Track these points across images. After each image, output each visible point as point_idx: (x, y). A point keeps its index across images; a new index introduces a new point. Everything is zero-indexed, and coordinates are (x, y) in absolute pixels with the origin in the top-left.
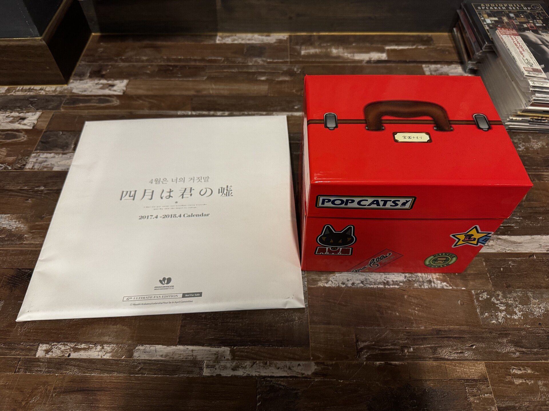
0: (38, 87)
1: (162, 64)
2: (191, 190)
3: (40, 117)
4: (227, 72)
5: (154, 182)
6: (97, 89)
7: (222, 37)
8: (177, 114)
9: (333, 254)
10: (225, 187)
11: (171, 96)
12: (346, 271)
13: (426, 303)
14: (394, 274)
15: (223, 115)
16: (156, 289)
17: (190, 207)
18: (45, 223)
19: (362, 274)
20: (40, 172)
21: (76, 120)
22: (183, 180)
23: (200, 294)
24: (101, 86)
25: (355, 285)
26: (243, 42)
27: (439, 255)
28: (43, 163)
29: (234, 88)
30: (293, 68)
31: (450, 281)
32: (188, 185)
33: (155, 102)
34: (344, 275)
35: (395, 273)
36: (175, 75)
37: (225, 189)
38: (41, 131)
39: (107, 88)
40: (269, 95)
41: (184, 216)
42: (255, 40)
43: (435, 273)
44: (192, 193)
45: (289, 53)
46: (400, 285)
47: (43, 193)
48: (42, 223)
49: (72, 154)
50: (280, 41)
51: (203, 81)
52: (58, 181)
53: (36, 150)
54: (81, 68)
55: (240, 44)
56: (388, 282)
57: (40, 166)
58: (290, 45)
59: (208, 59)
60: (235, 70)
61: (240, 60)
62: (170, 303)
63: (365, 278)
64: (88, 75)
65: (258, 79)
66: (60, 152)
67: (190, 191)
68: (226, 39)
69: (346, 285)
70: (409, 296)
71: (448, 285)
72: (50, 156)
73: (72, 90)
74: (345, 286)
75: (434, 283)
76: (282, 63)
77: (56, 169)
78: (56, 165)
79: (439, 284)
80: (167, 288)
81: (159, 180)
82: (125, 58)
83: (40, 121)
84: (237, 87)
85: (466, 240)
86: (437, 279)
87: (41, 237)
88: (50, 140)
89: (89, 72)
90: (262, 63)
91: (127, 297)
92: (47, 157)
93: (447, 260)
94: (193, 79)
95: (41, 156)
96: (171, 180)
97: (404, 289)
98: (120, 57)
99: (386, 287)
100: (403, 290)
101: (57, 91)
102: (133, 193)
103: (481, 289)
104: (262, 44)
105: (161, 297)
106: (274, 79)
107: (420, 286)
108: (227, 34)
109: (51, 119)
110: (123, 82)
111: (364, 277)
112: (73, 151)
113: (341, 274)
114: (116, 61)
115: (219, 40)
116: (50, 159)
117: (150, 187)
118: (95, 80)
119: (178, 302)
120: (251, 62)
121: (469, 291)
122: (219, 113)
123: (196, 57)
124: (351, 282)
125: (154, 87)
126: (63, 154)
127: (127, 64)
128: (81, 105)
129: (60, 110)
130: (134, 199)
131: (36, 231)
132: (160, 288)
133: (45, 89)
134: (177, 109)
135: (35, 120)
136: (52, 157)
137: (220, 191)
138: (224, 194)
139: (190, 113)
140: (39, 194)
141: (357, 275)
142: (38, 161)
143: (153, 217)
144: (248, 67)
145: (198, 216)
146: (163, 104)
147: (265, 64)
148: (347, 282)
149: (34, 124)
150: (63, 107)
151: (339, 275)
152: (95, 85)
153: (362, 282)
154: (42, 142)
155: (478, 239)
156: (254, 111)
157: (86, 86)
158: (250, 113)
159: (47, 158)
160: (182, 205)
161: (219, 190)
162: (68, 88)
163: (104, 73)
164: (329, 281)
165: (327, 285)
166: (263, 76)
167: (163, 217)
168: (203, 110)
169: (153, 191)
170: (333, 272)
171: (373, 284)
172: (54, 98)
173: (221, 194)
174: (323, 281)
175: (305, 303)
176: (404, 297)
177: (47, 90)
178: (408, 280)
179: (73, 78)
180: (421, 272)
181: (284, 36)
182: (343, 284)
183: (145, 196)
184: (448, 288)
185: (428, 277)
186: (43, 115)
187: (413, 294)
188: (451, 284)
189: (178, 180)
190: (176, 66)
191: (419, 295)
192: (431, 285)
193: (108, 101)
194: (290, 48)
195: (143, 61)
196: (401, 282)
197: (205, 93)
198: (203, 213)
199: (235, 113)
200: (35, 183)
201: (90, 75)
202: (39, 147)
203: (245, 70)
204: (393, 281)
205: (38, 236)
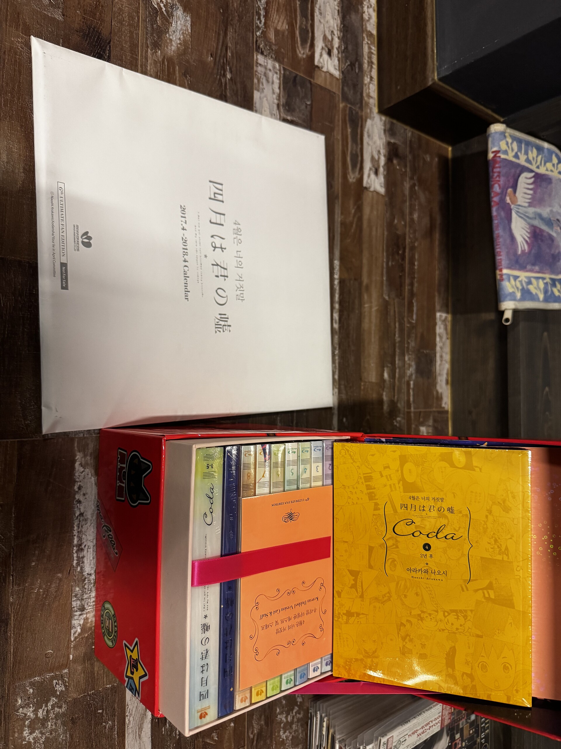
0: (374, 73)
1: (407, 240)
2: (224, 276)
3: (331, 75)
4: (395, 327)
5: (235, 227)
6: (372, 152)
7: (444, 321)
8: (335, 260)
9: (118, 474)
10: (229, 323)
11: (361, 252)
12: (98, 492)
13: (49, 604)
14: (93, 558)
15: (334, 321)
16: (74, 226)
17: (199, 275)
18: (178, 79)
19: (94, 514)
20: (252, 73)
21: (327, 124)
22: (239, 266)
23: (65, 287)
24: (376, 157)
25: (78, 505)
26: (438, 349)
27: (115, 622)
28: (264, 78)
29: (373, 335)
30: (402, 415)
31: (82, 638)
32: (232, 272)
33: (353, 231)
34: (92, 489)
35: (95, 560)
36: (391, 257)
37: (226, 323)
38: (312, 77)
39: (373, 166)
40: (362, 384)
41: (185, 266)
42: (440, 365)
43: (95, 616)
44: (220, 277)
45: (422, 410)
46: (77, 567)
47: (221, 77)
48: (178, 75)
49: (278, 117)
50: (439, 398)
51: (382, 295)
52: (239, 97)
53: (284, 69)
54: (402, 131)
55: (435, 345)
56: (82, 550)
57: (261, 75)
58: (434, 412)
59: (413, 301)
60: (397, 339)
61: (412, 344)
62: (53, 247)
63: (88, 518)
64: (392, 141)
65: (385, 369)
66: (281, 101)
67: (223, 274)
68: (442, 326)
69: (77, 492)
70: (60, 580)
71: (76, 635)
72: (275, 88)
73: (370, 119)
74: (77, 490)
75: (80, 615)
76: (408, 400)
77: (256, 95)
78: (262, 95)
79: (78, 622)
80: (76, 242)
81: (239, 233)
82: (415, 190)
83: (326, 77)
84: (373, 340)
85: (132, 660)
86: (87, 619)
87: (157, 73)
88: (299, 88)
89: (397, 142)
90: (408, 374)
91: (63, 188)
92: (275, 83)
93: (109, 634)
94: (385, 282)
95: (275, 76)
96: (239, 250)
97: (71, 573)
98: (417, 184)
99: (75, 548)
100: (69, 572)
101: (369, 99)
102: (219, 197)
103: (70, 682)
104: (436, 375)
105: (63, 234)
106: (385, 389)
107: (76, 596)
108: (449, 327)
109: (330, 91)
110: (381, 186)
111: (89, 516)
112: (282, 118)
113: (94, 484)
114: (412, 178)
115: (441, 316)
116: (271, 87)
117: (228, 222)
118: (385, 149)
119: (54, 257)
120: (409, 359)
121: (67, 666)
122: (336, 316)
123: (416, 285)
124: (82, 499)
125: (374, 229)
126: (278, 105)
127: (407, 192)
128: (349, 130)
129: (342, 102)
130: (210, 198)
131: (165, 66)
132: (76, 232)
133: (372, 84)
134: (342, 259)
135: (327, 68)
136: (273, 90)
137: (222, 316)
138: (219, 321)
139: (336, 276)
140: (219, 71)
141: (93, 508)
142: (268, 71)
143: (184, 225)
144: (403, 355)
145: (186, 285)
146: (349, 241)
147: (407, 378)
148: (82, 493)
149: (322, 68)
150: (347, 106)
151: (93, 482)
152: (378, 149)
153: (81, 514)
154: (295, 77)
155: (132, 678)
156: (339, 363)
157: (376, 138)
158: (337, 358)
159: (273, 83)
160: (201, 264)
161: (225, 315)
162: (373, 114)
163: (395, 162)
164: (84, 468)
165: (77, 465)
166: (389, 376)
167: (184, 238)
168: (341, 294)
169: (222, 225)
170: (97, 473)
171: (80, 530)
172: (359, 94)
173: (219, 317)
174: (83, 459)
175: (51, 434)
176: (58, 573)
177: (371, 85)
178: (85, 578)
179: (387, 121)
180: (97, 597)
181: (447, 403)
182: (80, 488)
183: (215, 214)
184: (72, 635)
185: (89, 606)
186: (335, 79)
187: (63, 586)
188: (78, 639)
189: (239, 259)
190: (403, 259)
191: (62, 593)
192: (77, 611)
193: (354, 166)
194: (431, 412)
195: (411, 214)
196: (81, 569)
197: (366, 297)
198: (189, 292)
199: (336, 337)
200: (236, 67)
201: (391, 143)
202: (288, 73)
203: (397, 351)
204: (83, 557)
205: (159, 69)
